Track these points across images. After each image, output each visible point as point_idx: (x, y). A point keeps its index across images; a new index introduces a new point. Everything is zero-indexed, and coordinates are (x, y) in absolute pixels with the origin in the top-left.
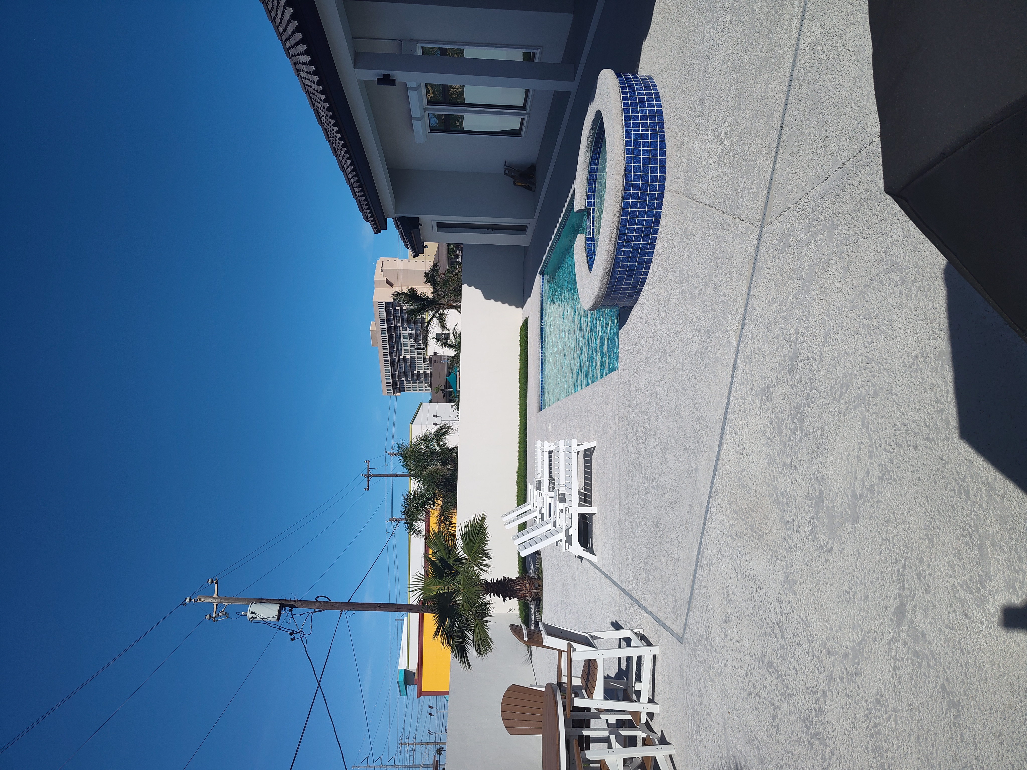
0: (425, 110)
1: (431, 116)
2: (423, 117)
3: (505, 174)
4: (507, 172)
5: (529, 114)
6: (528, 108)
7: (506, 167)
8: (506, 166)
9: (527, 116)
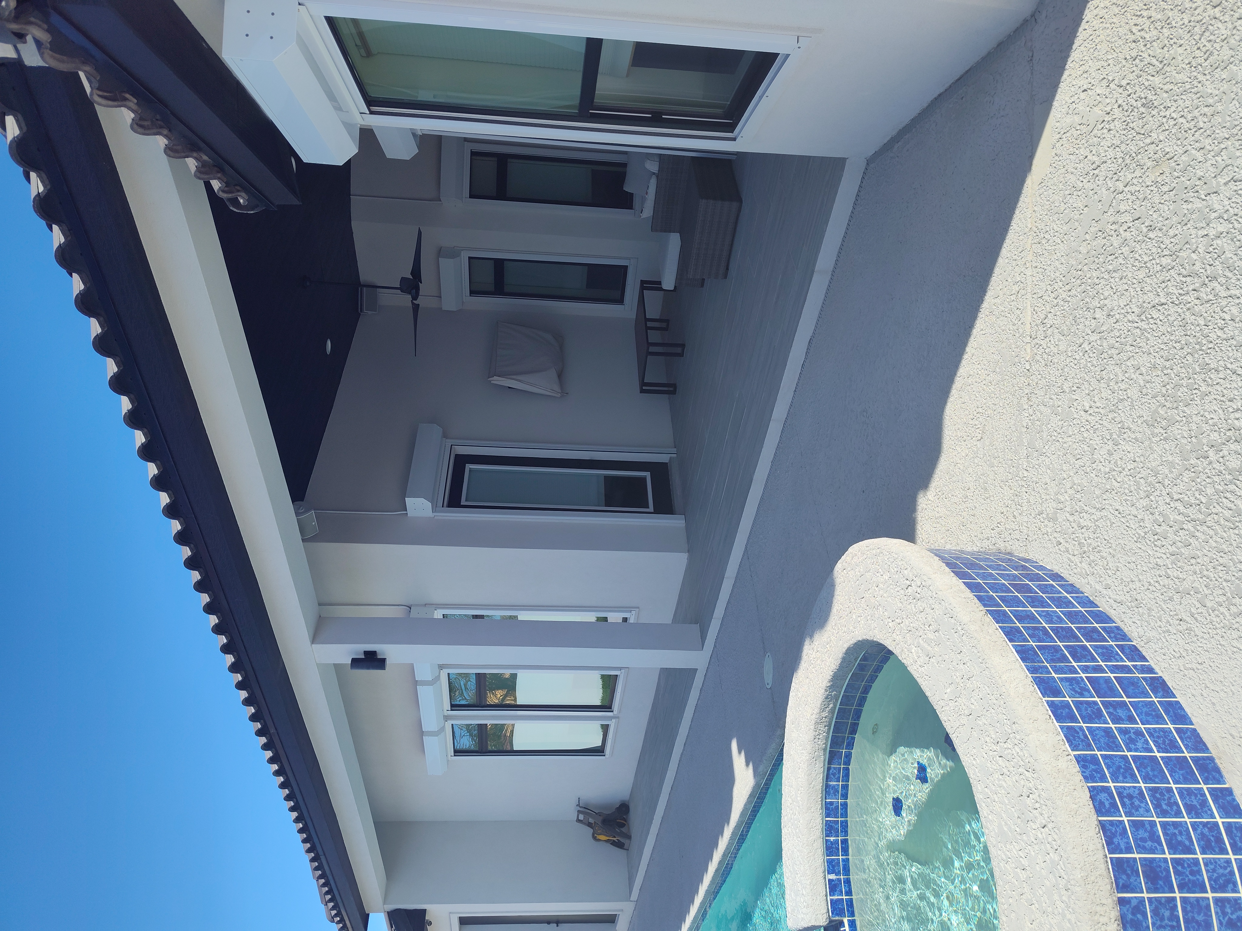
0: (446, 718)
1: (456, 729)
2: (443, 729)
3: (578, 821)
4: (581, 817)
5: (618, 717)
6: (616, 706)
7: (579, 809)
8: (580, 807)
9: (614, 720)
